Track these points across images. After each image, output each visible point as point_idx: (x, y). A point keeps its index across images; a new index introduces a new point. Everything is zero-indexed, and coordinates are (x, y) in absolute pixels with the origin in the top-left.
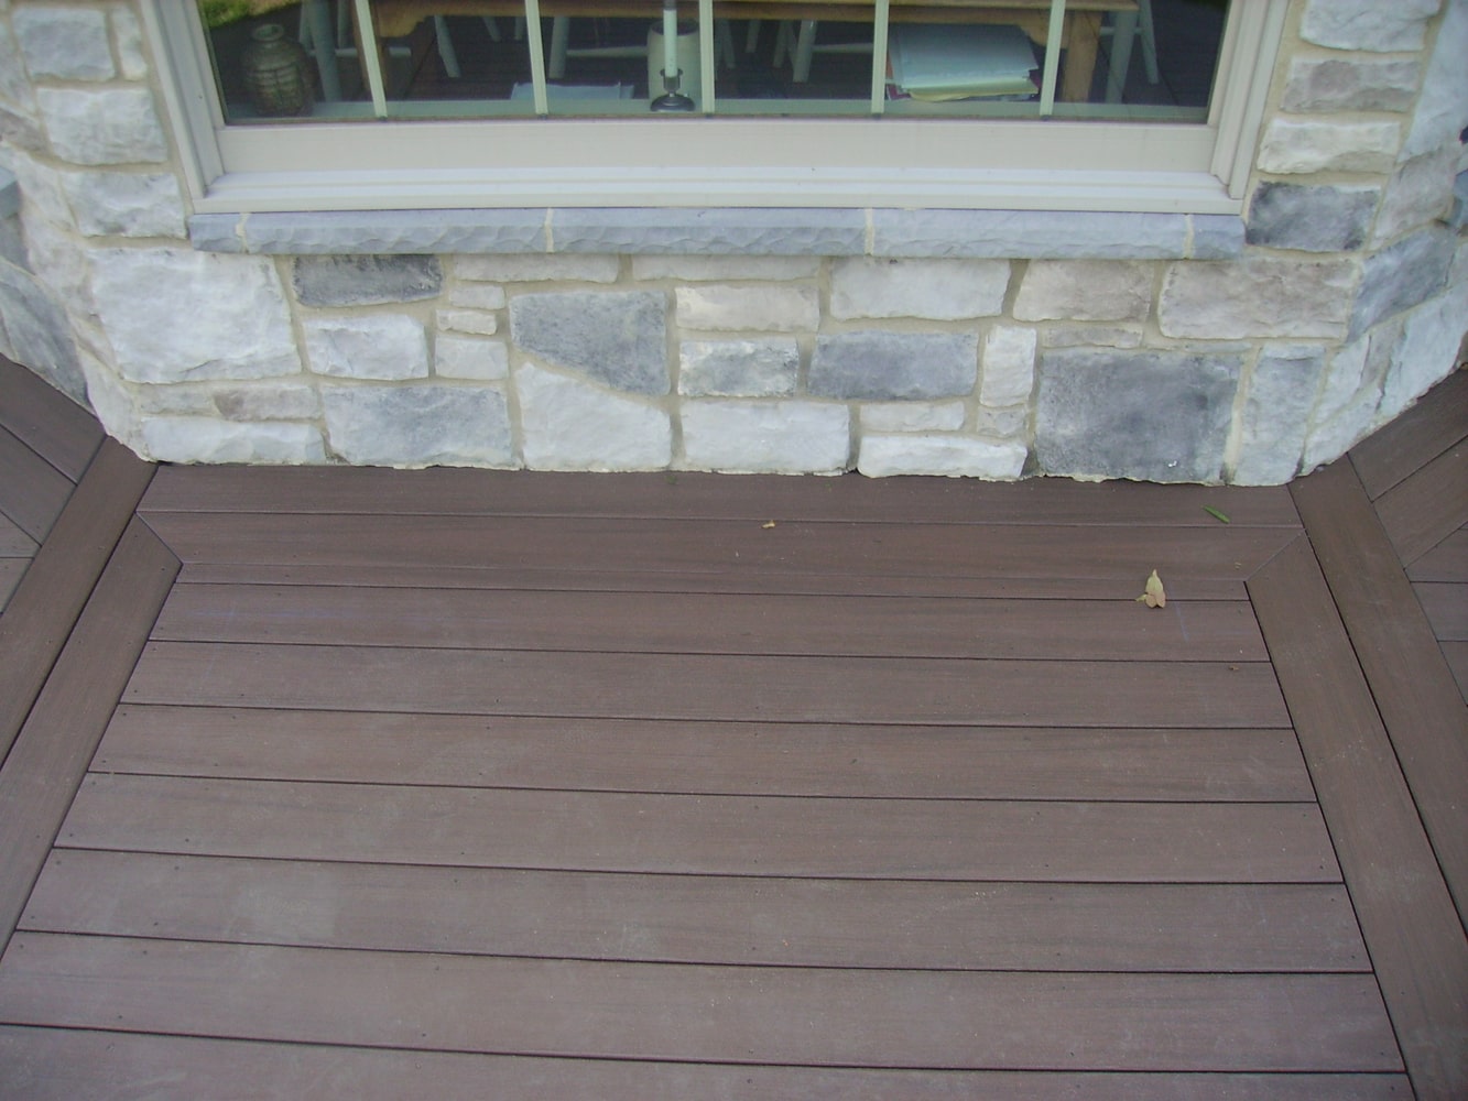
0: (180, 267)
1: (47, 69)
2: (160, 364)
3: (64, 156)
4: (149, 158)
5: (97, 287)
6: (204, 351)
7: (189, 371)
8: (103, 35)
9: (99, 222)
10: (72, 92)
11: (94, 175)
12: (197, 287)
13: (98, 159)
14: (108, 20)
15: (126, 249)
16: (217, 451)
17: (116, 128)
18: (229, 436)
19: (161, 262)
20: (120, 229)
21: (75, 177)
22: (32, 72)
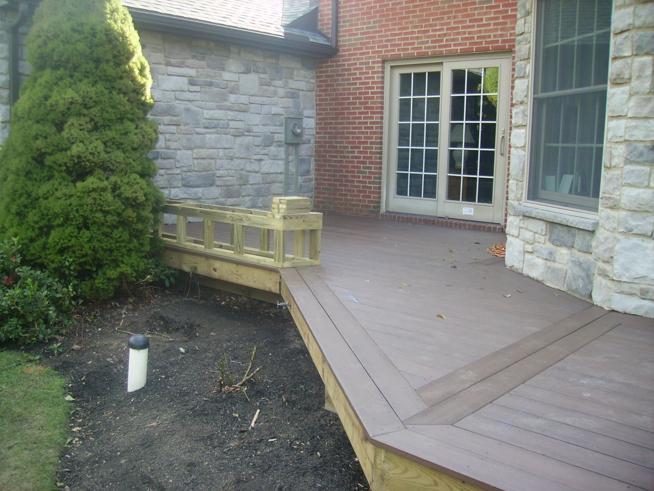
0: (645, 244)
1: (629, 182)
2: (627, 275)
3: (623, 207)
4: (649, 210)
5: (617, 247)
6: (642, 272)
7: (635, 278)
8: (648, 174)
9: (626, 228)
10: (633, 189)
11: (630, 213)
12: (648, 251)
13: (634, 208)
14: (651, 170)
15: (630, 238)
16: (634, 309)
17: (643, 199)
18: (640, 304)
19: (640, 242)
20: (631, 230)
21: (624, 213)
22: (623, 183)
